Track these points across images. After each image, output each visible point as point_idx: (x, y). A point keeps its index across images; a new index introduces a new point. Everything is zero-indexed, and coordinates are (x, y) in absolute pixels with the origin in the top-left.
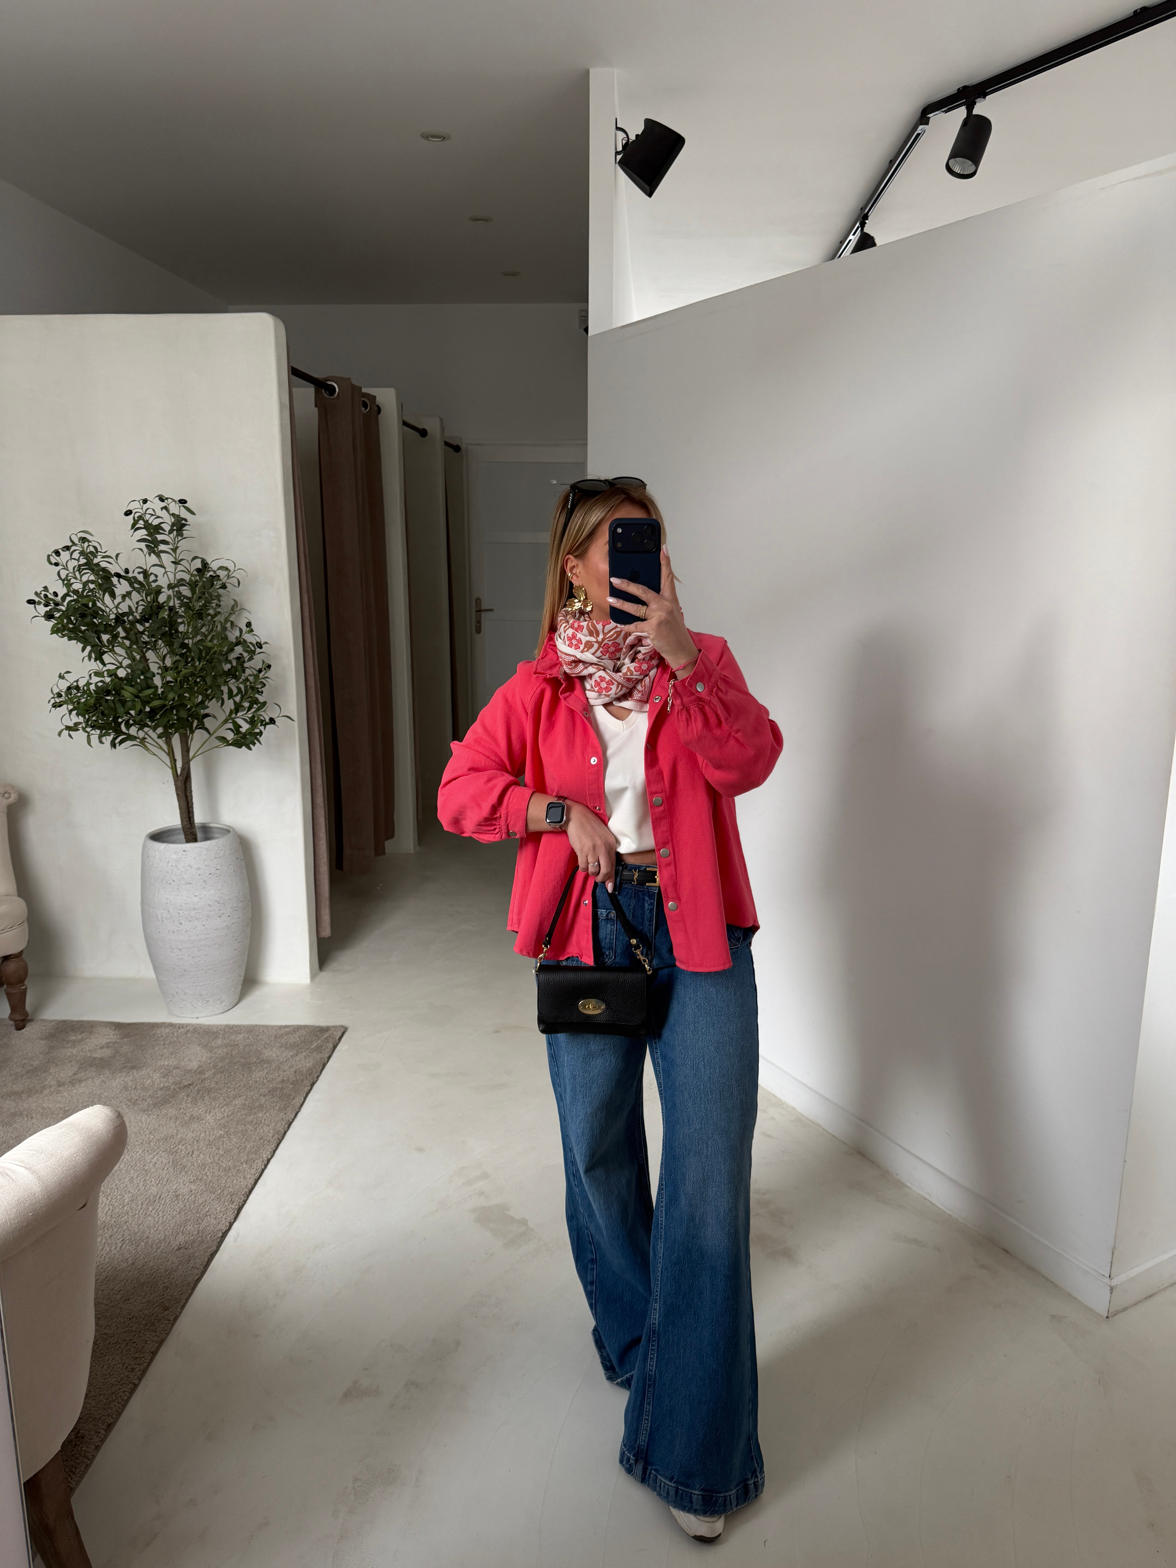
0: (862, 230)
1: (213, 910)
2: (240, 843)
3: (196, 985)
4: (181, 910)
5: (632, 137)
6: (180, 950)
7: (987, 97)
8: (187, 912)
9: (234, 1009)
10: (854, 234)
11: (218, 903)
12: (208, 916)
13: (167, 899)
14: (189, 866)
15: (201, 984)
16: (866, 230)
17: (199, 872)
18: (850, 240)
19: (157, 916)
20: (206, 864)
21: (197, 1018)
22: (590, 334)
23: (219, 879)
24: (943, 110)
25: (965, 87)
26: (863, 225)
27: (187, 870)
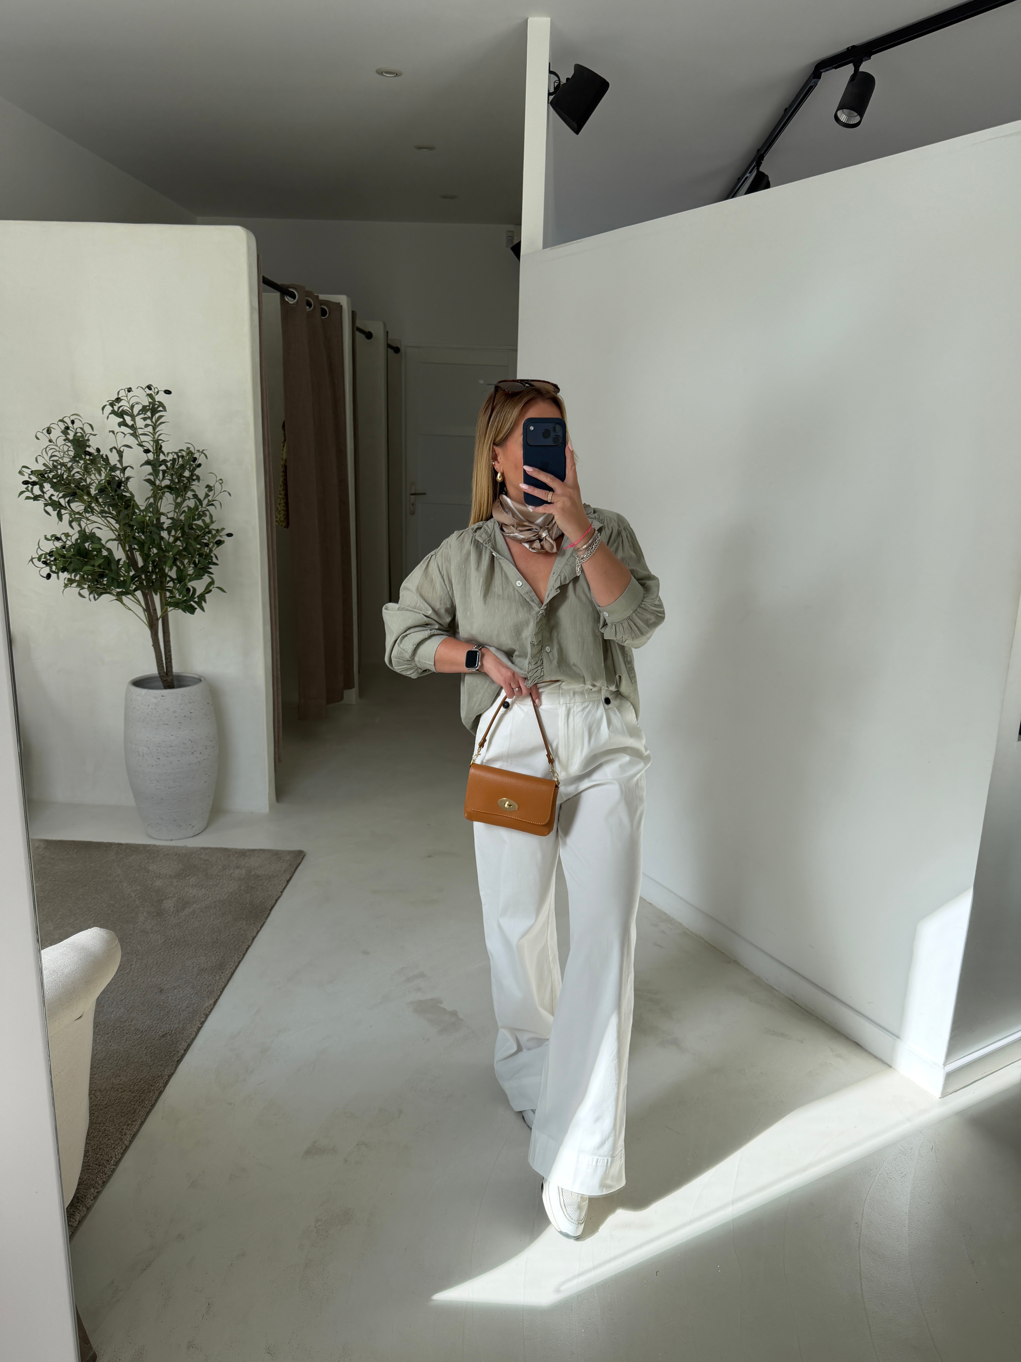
0: (757, 169)
1: (188, 748)
2: (210, 691)
3: (171, 812)
4: (159, 747)
5: (563, 81)
6: (158, 781)
7: (872, 57)
8: (163, 749)
9: (202, 833)
10: (750, 172)
11: (192, 742)
12: (183, 753)
13: (148, 737)
14: (167, 709)
15: (175, 811)
17: (175, 715)
18: (747, 177)
19: (138, 752)
20: (181, 707)
21: (172, 840)
23: (192, 721)
24: (834, 66)
25: (853, 47)
26: (759, 163)
27: (165, 713)
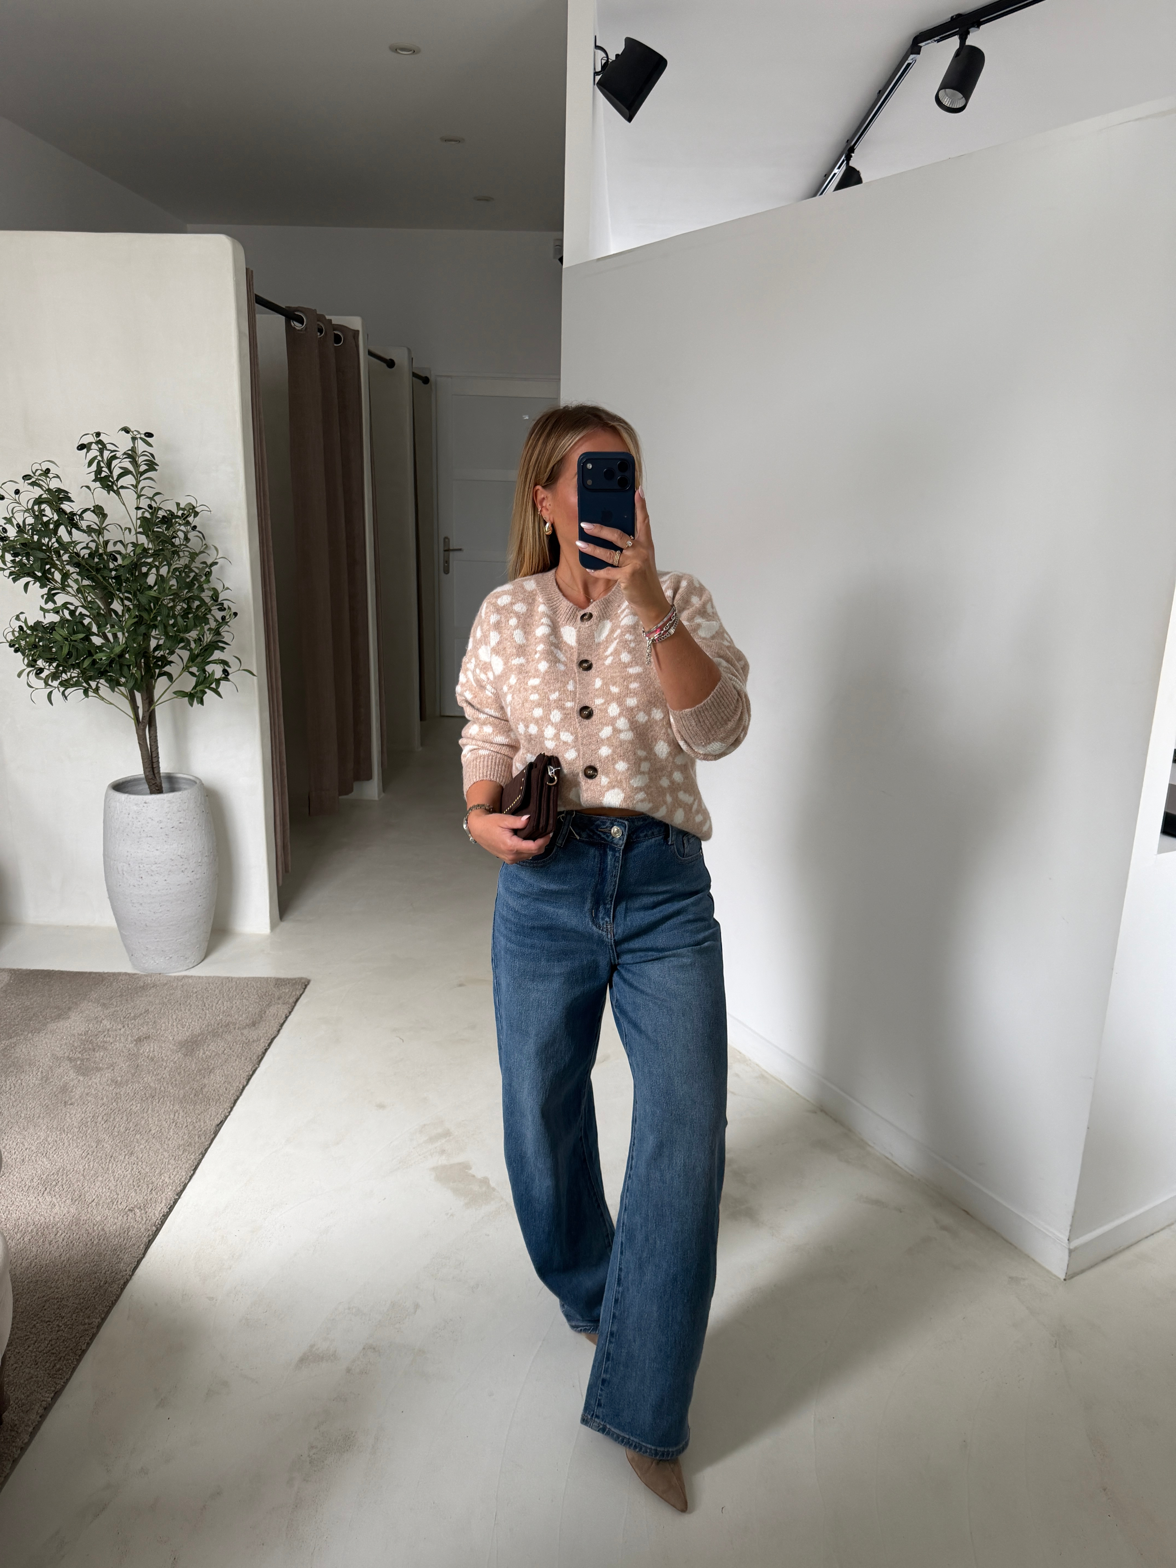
0: (848, 163)
1: (176, 865)
2: (209, 796)
3: (158, 941)
4: (142, 863)
5: (612, 57)
6: (141, 904)
7: (982, 27)
8: (148, 866)
9: (199, 964)
10: (839, 168)
11: (181, 858)
12: (170, 871)
13: (128, 852)
14: (150, 818)
15: (163, 940)
16: (852, 164)
17: (161, 825)
18: (835, 174)
19: (117, 869)
20: (168, 817)
22: (564, 266)
23: (182, 833)
24: (936, 39)
25: (959, 16)
26: (848, 158)
27: (148, 823)
